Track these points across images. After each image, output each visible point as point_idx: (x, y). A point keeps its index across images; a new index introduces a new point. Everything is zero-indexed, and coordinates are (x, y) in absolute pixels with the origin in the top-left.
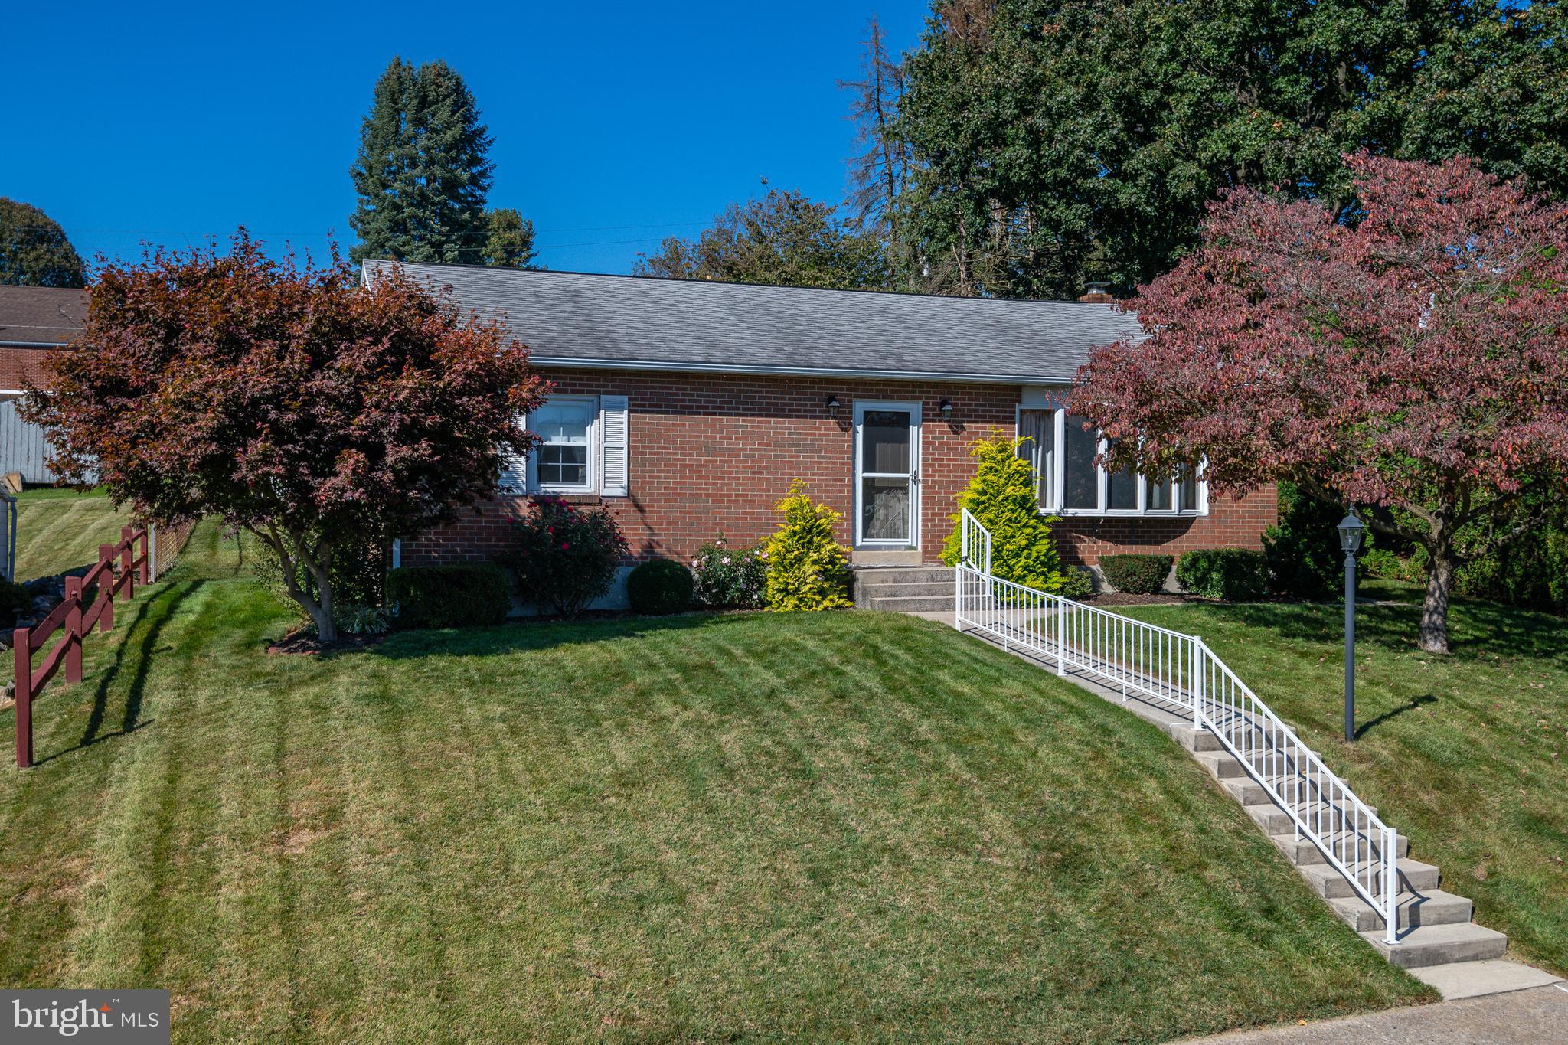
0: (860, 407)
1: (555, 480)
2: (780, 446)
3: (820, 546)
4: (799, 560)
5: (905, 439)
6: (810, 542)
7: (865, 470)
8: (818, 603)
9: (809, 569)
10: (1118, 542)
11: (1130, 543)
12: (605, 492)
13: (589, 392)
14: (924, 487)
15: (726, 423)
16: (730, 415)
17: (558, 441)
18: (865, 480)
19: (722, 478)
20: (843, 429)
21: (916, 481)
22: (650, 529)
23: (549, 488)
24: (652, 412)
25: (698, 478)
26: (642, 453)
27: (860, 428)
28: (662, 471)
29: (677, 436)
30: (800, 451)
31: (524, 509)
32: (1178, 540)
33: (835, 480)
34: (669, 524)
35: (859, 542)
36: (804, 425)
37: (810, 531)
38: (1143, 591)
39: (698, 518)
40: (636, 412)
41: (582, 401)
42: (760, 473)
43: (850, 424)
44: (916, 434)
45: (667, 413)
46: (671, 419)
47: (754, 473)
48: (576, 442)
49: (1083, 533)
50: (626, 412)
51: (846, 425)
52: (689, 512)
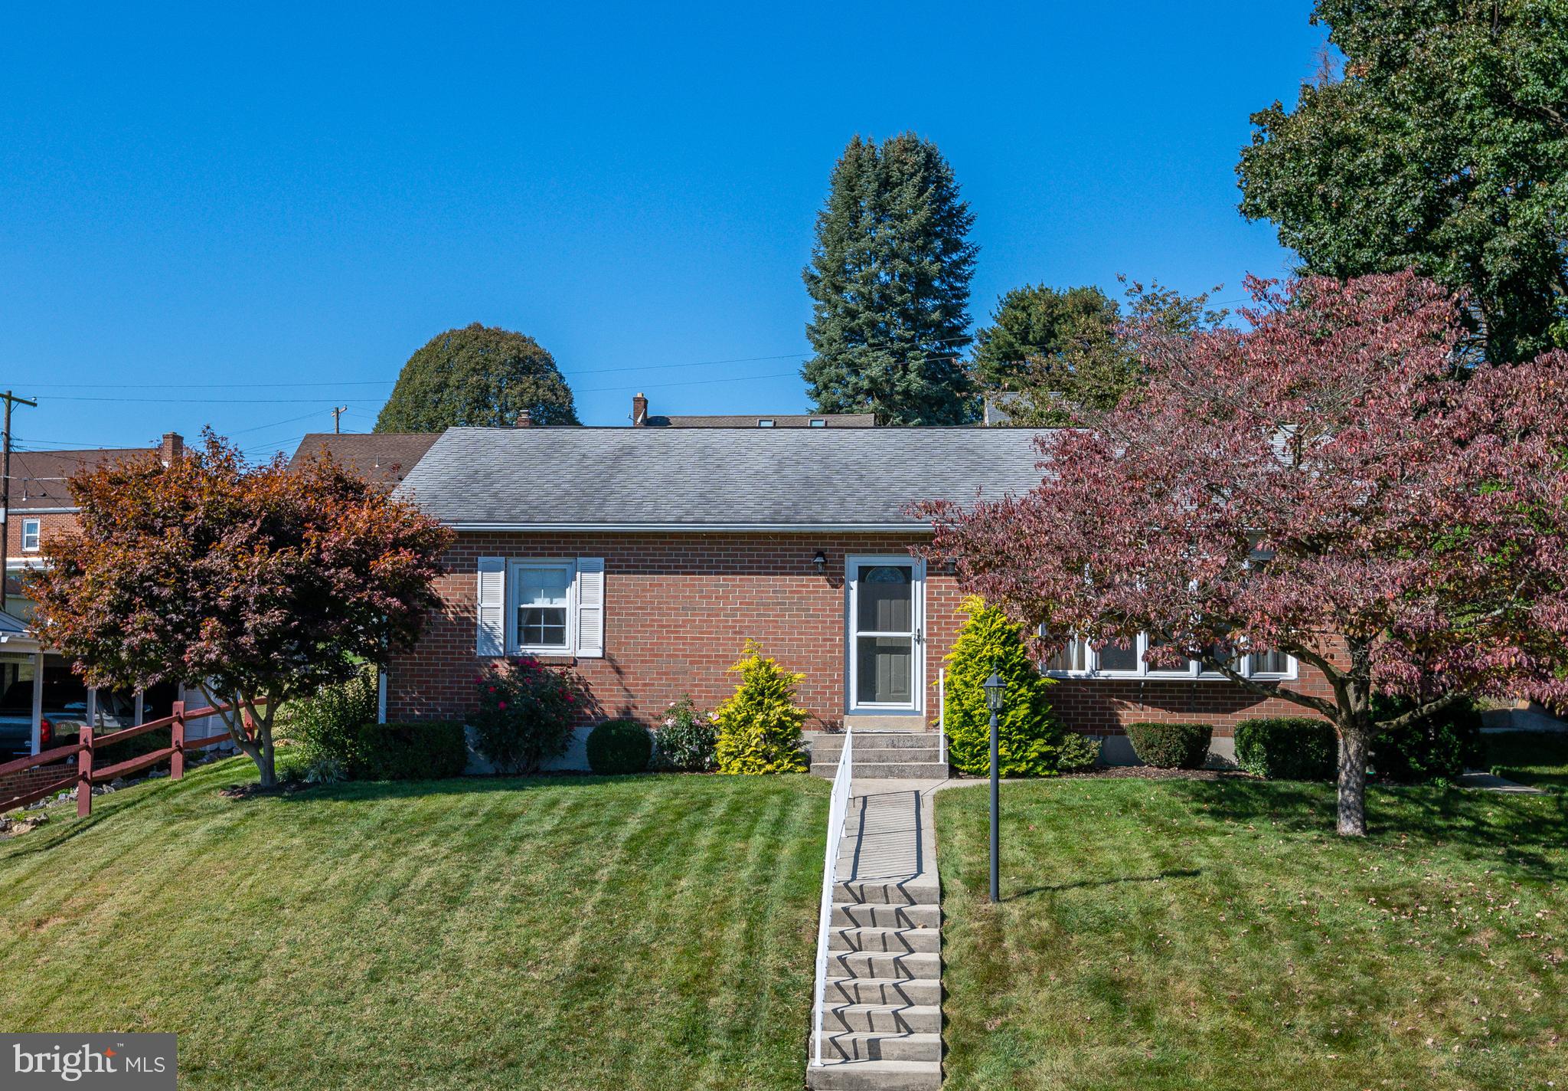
0: (853, 563)
1: (537, 641)
2: (763, 604)
3: (770, 707)
4: (747, 721)
5: (907, 596)
6: (760, 703)
7: (860, 628)
8: (760, 767)
9: (756, 730)
10: (1172, 710)
11: (1189, 711)
12: (580, 653)
13: (566, 555)
14: (928, 647)
15: (708, 582)
16: (710, 573)
17: (541, 603)
18: (861, 641)
19: (702, 639)
20: (833, 586)
21: (919, 640)
22: (627, 690)
23: (529, 649)
24: (629, 573)
25: (676, 638)
26: (618, 614)
27: (854, 584)
28: (639, 632)
29: (656, 597)
30: (786, 610)
31: (503, 670)
32: (1255, 707)
33: (825, 640)
34: (645, 685)
35: (853, 706)
36: (790, 582)
37: (762, 694)
38: (1170, 766)
39: (675, 679)
40: (613, 573)
41: (557, 564)
42: (741, 633)
43: (842, 581)
44: (919, 589)
45: (645, 573)
46: (647, 579)
47: (735, 633)
48: (558, 603)
49: (1128, 698)
50: (602, 573)
51: (837, 579)
52: (666, 673)
